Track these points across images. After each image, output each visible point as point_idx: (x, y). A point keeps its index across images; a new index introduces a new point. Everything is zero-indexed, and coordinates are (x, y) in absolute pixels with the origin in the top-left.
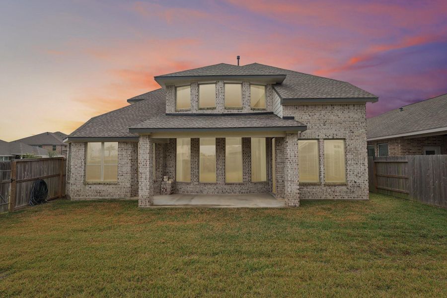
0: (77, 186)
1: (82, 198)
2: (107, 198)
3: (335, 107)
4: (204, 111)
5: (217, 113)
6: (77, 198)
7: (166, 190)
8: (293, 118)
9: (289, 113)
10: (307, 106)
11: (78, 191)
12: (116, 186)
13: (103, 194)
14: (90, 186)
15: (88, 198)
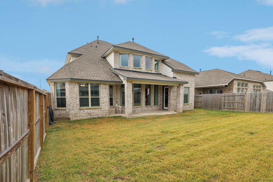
0: (74, 111)
1: (78, 118)
2: (95, 117)
3: (188, 75)
4: (136, 69)
5: (143, 71)
6: (75, 119)
7: (119, 111)
8: (176, 78)
9: (175, 76)
10: (180, 73)
11: (75, 114)
12: (100, 109)
13: (92, 115)
14: (83, 110)
15: (82, 118)
